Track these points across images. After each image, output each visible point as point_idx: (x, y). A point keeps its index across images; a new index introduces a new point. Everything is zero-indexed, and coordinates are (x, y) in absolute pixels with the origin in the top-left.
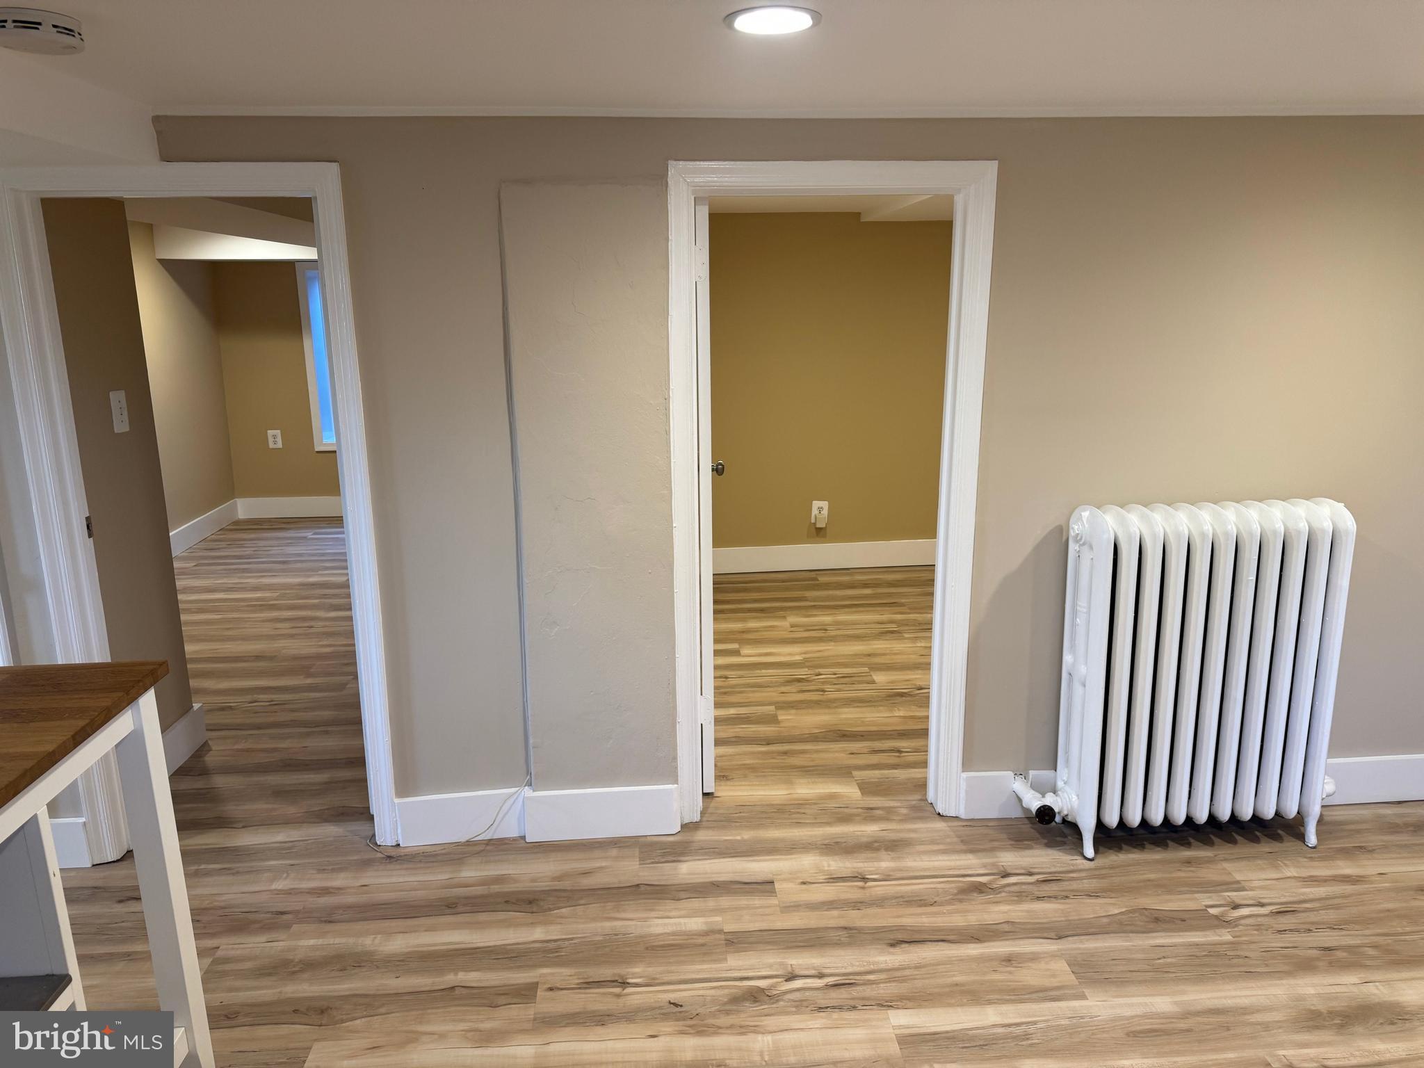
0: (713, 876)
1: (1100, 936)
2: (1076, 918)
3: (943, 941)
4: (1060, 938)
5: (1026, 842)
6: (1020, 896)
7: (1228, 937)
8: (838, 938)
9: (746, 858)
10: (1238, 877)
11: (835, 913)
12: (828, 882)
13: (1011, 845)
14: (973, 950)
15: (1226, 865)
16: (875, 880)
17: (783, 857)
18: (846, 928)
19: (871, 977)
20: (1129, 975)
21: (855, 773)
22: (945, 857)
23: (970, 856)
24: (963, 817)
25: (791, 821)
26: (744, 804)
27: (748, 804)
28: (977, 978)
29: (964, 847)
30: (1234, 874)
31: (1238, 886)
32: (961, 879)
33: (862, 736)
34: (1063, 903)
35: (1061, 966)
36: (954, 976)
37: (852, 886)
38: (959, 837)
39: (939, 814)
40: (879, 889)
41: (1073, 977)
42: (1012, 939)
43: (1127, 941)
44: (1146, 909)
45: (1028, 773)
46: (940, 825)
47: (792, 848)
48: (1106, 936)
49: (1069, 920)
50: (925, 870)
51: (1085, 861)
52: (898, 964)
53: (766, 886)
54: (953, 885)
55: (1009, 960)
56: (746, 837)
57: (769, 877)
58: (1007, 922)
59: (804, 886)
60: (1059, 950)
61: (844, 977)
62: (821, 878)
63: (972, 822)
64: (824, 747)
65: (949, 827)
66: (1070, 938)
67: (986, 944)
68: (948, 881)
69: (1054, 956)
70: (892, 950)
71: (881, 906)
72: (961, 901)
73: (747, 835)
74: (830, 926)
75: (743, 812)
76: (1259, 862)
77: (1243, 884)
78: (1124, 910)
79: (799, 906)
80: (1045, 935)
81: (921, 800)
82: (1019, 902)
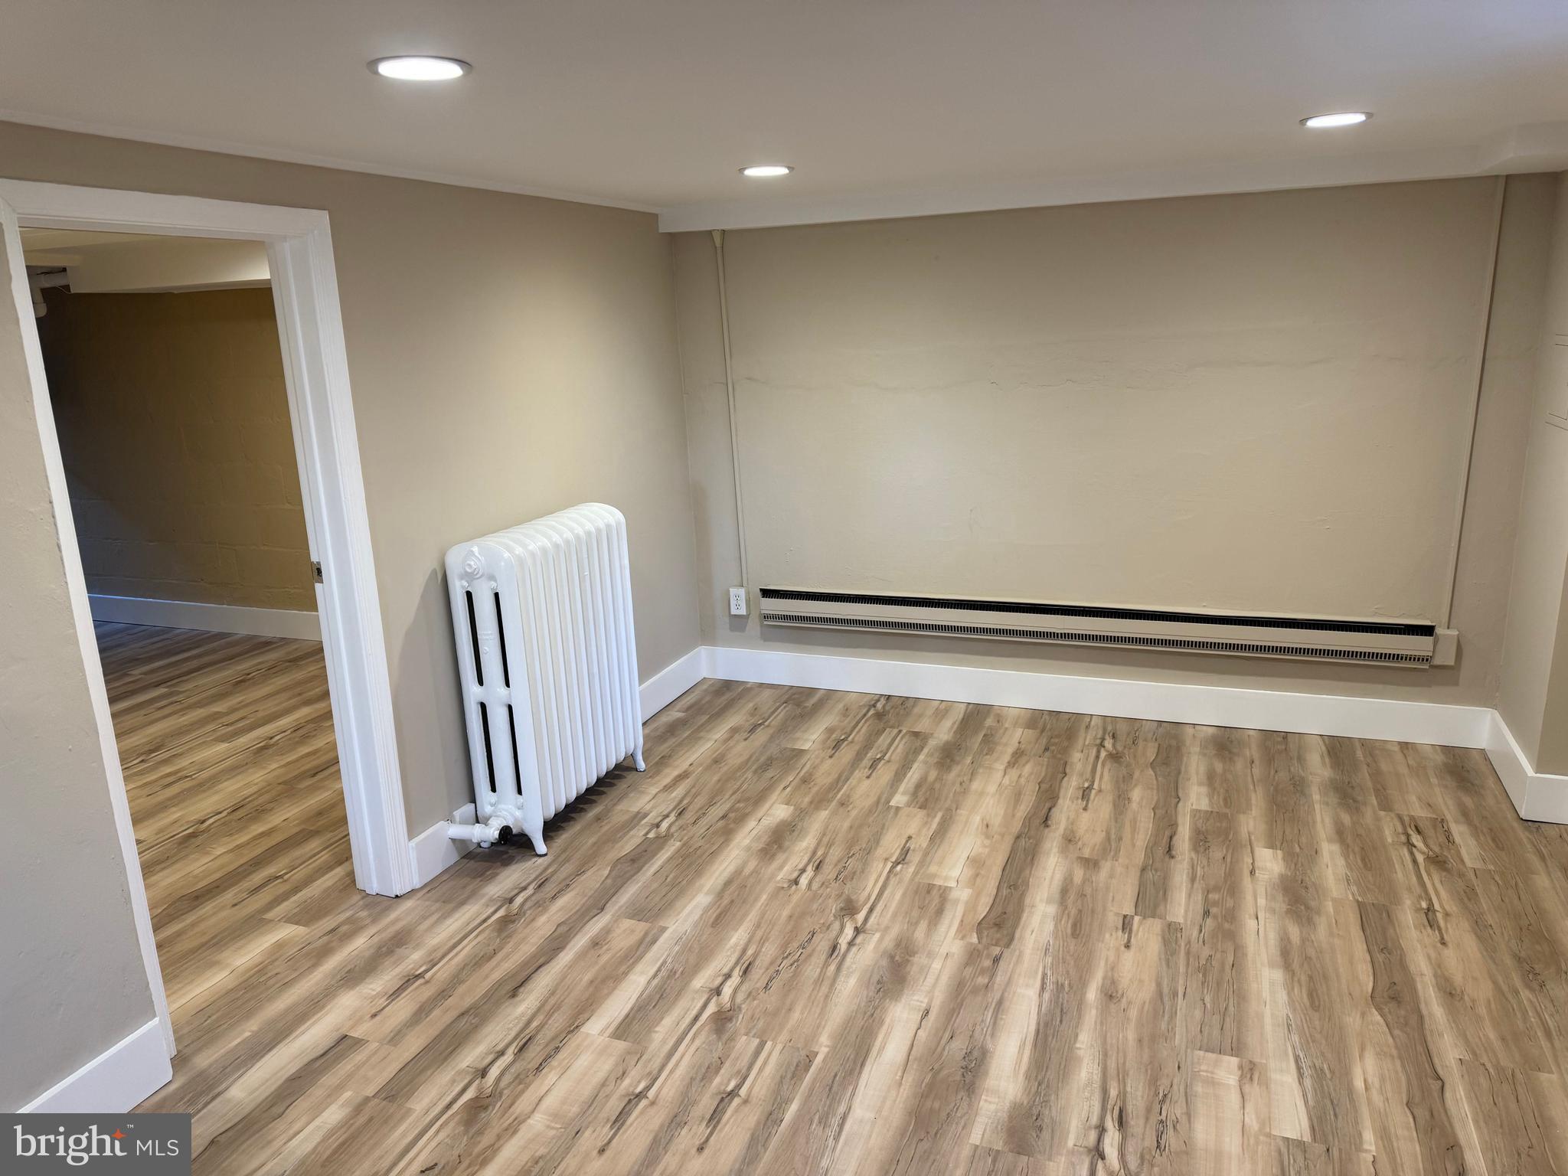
0: (279, 1075)
1: (621, 891)
2: (592, 892)
3: (540, 967)
4: (602, 909)
5: (488, 873)
6: (541, 906)
7: (678, 844)
8: (468, 1024)
9: (287, 1041)
10: (635, 809)
11: (436, 1013)
12: (393, 1000)
13: (481, 881)
14: (565, 957)
15: (619, 807)
16: (426, 971)
17: (319, 1015)
18: (463, 1014)
19: (535, 1024)
20: (666, 899)
21: (269, 916)
22: (449, 921)
23: (466, 908)
24: (418, 886)
25: (277, 986)
26: (200, 1008)
27: (204, 1005)
28: (597, 967)
29: (451, 906)
30: (631, 810)
31: (639, 816)
32: (485, 925)
33: (218, 887)
34: (572, 890)
35: (627, 923)
36: (581, 980)
37: (417, 988)
38: (437, 901)
39: (397, 896)
40: (442, 972)
41: (643, 924)
42: (578, 932)
43: (637, 883)
44: (620, 859)
45: (453, 816)
46: (409, 904)
47: (314, 1005)
48: (623, 889)
49: (591, 897)
50: (451, 938)
51: (543, 858)
52: (538, 1002)
53: (343, 1045)
54: (487, 932)
55: (596, 943)
56: (255, 1028)
57: (336, 1036)
58: (559, 925)
59: (378, 1018)
60: (613, 915)
61: (518, 1040)
62: (382, 1002)
63: (430, 886)
64: (194, 918)
65: (418, 899)
66: (608, 905)
67: (568, 947)
68: (480, 932)
69: (616, 920)
70: (517, 999)
71: (462, 982)
72: (509, 936)
73: (249, 1029)
74: (449, 1022)
75: (213, 1014)
76: (632, 795)
77: (643, 811)
78: (609, 868)
79: (399, 1031)
80: (592, 914)
81: (363, 898)
82: (545, 910)
